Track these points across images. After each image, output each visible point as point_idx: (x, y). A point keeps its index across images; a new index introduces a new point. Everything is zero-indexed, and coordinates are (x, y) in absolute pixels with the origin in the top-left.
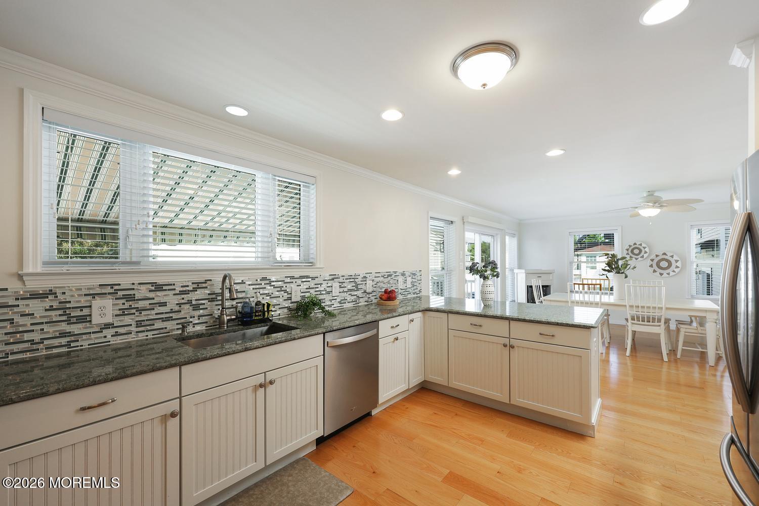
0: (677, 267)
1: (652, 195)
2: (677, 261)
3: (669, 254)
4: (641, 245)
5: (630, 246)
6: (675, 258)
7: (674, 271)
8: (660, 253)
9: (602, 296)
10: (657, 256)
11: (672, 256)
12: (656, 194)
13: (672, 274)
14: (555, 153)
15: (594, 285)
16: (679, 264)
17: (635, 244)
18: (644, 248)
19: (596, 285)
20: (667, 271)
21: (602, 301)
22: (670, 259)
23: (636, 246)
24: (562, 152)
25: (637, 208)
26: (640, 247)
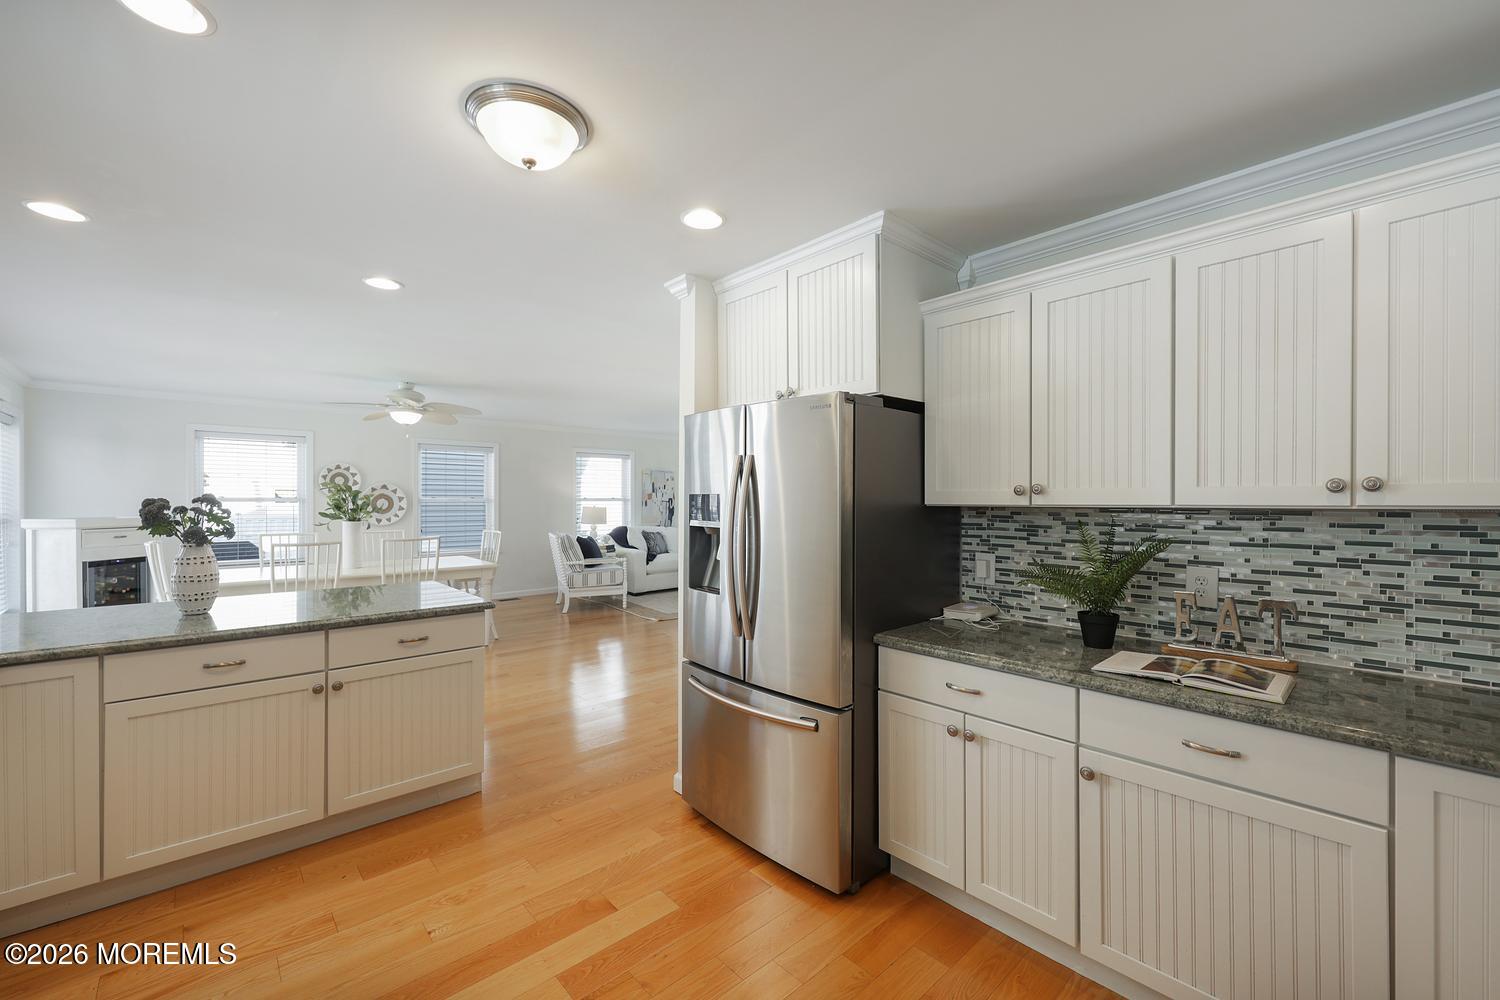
0: (401, 508)
1: (411, 389)
2: (401, 499)
3: (391, 487)
4: (348, 469)
5: (329, 470)
6: (400, 493)
7: (396, 515)
8: (378, 485)
9: (276, 568)
10: (373, 490)
11: (395, 491)
12: (416, 389)
13: (394, 519)
14: (383, 283)
15: (286, 545)
16: (404, 504)
17: (338, 467)
18: (354, 475)
19: (289, 545)
20: (387, 515)
21: (277, 578)
22: (391, 495)
23: (338, 471)
24: (396, 287)
25: (387, 406)
26: (345, 472)
